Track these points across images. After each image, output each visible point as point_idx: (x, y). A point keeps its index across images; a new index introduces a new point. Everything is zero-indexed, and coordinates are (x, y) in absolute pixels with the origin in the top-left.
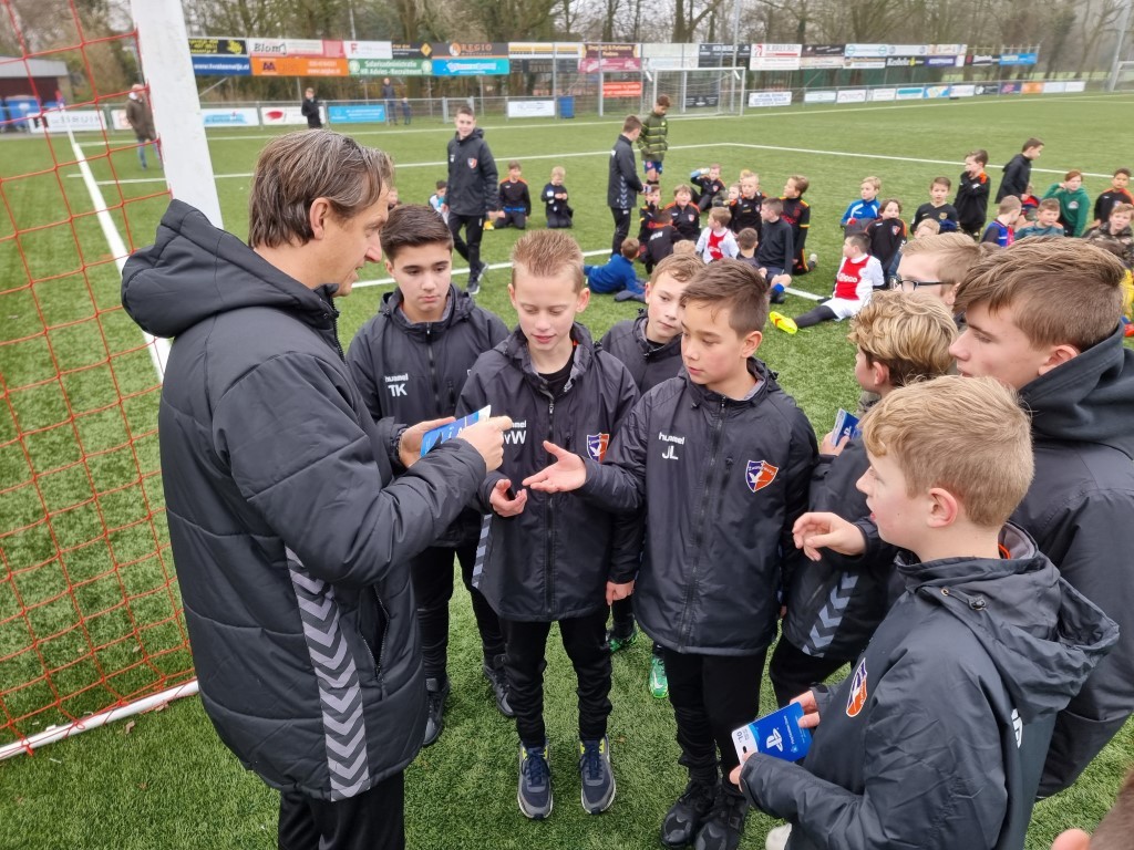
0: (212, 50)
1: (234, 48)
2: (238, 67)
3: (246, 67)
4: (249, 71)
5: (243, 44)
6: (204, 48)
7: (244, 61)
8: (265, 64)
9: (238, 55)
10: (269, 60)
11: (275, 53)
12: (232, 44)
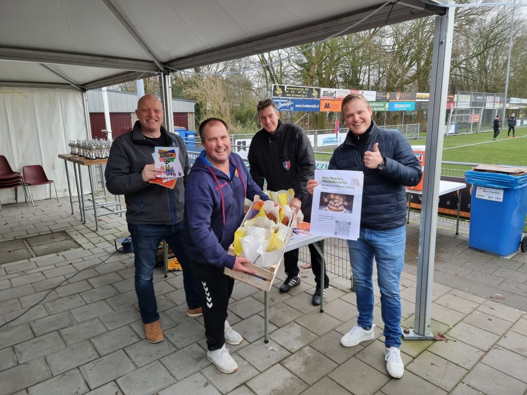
0: (305, 94)
1: (315, 93)
2: (314, 106)
3: (318, 106)
4: (319, 109)
5: (318, 91)
6: (302, 94)
7: (318, 102)
8: (326, 104)
9: (316, 99)
10: (327, 102)
11: (332, 98)
12: (314, 91)
